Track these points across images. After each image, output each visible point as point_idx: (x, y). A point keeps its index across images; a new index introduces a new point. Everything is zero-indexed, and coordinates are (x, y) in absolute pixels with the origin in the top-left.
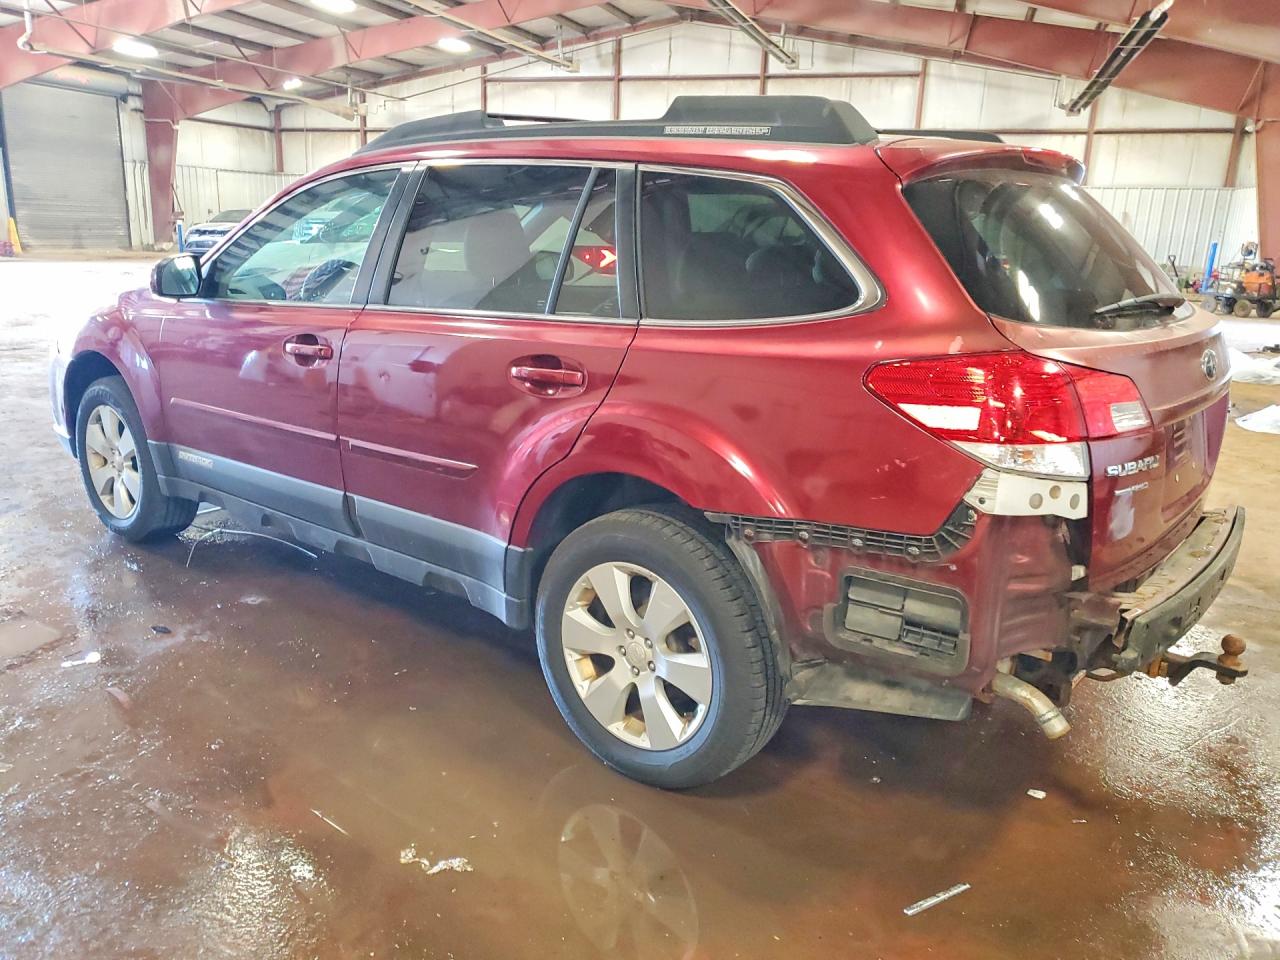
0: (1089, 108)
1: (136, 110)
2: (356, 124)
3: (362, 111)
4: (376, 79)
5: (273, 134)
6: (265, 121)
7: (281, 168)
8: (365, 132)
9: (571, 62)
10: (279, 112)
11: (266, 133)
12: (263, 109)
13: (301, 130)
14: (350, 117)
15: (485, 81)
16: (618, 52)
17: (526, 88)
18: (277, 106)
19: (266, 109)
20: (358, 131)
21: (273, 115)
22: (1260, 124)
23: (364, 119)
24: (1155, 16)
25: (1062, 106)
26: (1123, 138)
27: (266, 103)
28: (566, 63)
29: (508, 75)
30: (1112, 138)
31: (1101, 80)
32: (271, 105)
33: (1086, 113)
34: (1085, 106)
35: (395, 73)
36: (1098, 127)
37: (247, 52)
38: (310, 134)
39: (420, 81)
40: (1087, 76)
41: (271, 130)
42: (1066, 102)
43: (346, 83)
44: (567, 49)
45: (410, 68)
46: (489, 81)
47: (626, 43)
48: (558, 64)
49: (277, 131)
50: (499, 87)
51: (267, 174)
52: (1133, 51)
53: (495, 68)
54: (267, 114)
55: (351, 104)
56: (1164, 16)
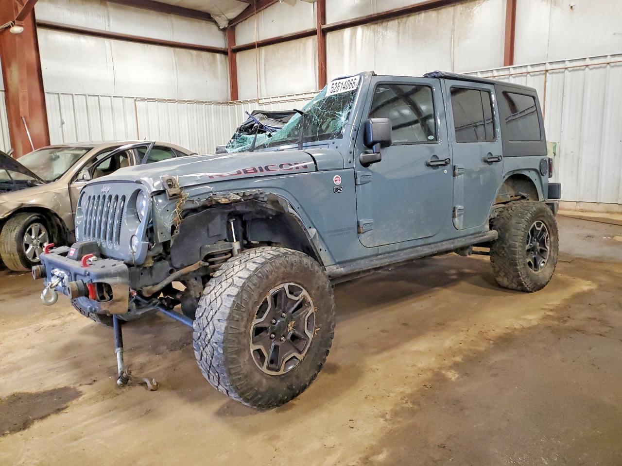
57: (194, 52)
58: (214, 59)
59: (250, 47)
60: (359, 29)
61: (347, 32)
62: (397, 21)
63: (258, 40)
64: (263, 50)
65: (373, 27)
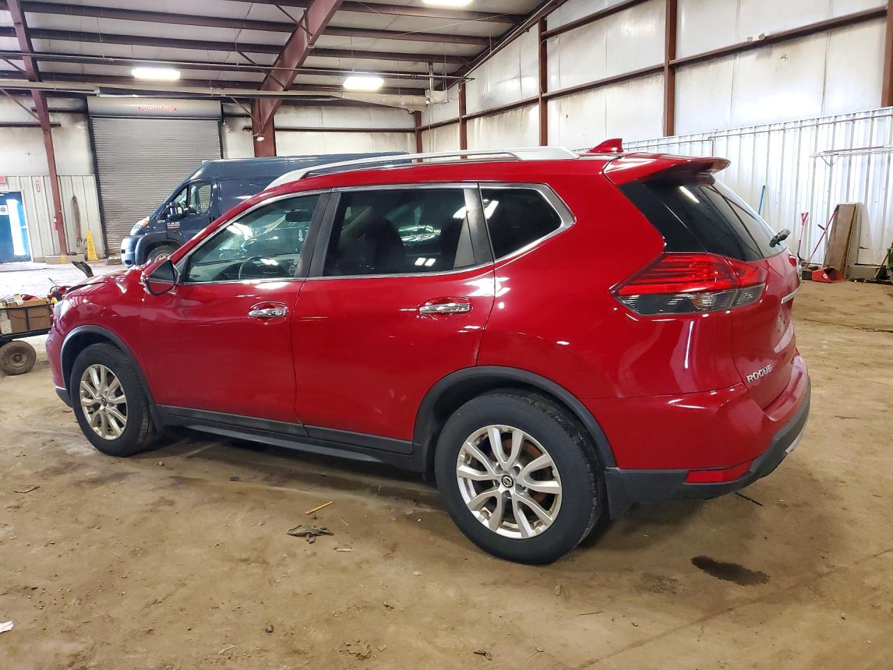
1: (246, 128)
5: (414, 135)
6: (409, 123)
8: (465, 121)
10: (420, 113)
11: (408, 134)
13: (428, 127)
15: (544, 37)
17: (579, 34)
20: (458, 121)
21: (414, 118)
29: (564, 24)
41: (413, 131)
46: (548, 36)
49: (418, 131)
50: (557, 40)
54: (408, 117)
57: (388, 134)
58: (406, 137)
59: (426, 128)
60: (482, 119)
61: (476, 120)
62: (498, 116)
63: (431, 124)
64: (436, 130)
65: (488, 118)
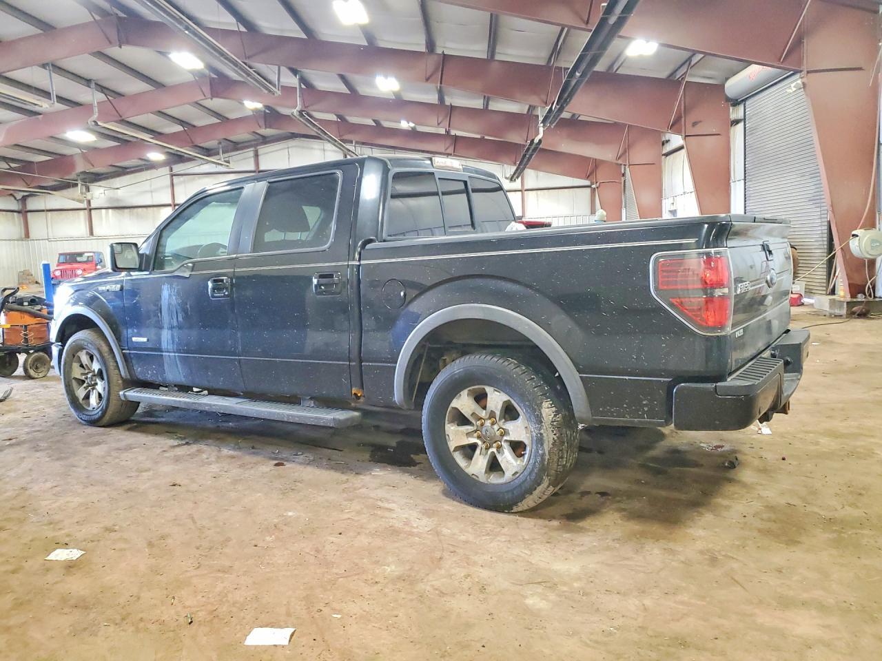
0: (520, 178)
2: (84, 205)
3: (89, 198)
4: (97, 177)
5: (21, 215)
6: (14, 206)
7: (27, 235)
8: (90, 210)
9: (228, 162)
10: (25, 200)
11: (15, 214)
12: (13, 198)
13: (43, 211)
14: (81, 201)
15: (172, 176)
16: (256, 156)
17: (199, 178)
18: (23, 197)
19: (15, 198)
20: (85, 209)
21: (20, 202)
22: (598, 184)
23: (89, 202)
24: (536, 141)
25: (506, 178)
26: (539, 192)
27: (15, 195)
28: (225, 163)
29: (187, 172)
30: (535, 192)
31: (521, 167)
32: (19, 196)
33: (519, 181)
34: (517, 177)
35: (111, 172)
36: (526, 187)
37: (13, 165)
38: (49, 213)
39: (128, 177)
40: (515, 164)
41: (19, 212)
42: (508, 176)
43: (77, 180)
44: (226, 155)
45: (121, 170)
46: (175, 175)
47: (260, 152)
48: (221, 165)
49: (24, 212)
50: (182, 178)
51: (18, 240)
52: (531, 155)
53: (178, 168)
54: (16, 201)
55: (82, 193)
56: (540, 141)
